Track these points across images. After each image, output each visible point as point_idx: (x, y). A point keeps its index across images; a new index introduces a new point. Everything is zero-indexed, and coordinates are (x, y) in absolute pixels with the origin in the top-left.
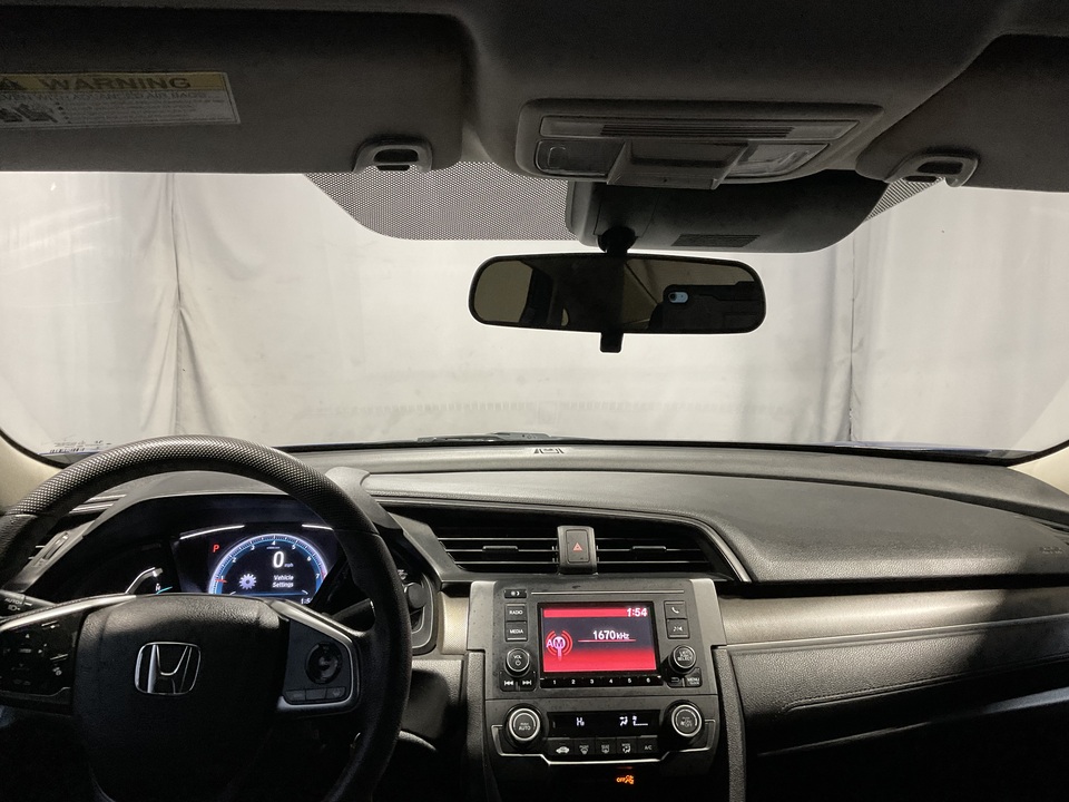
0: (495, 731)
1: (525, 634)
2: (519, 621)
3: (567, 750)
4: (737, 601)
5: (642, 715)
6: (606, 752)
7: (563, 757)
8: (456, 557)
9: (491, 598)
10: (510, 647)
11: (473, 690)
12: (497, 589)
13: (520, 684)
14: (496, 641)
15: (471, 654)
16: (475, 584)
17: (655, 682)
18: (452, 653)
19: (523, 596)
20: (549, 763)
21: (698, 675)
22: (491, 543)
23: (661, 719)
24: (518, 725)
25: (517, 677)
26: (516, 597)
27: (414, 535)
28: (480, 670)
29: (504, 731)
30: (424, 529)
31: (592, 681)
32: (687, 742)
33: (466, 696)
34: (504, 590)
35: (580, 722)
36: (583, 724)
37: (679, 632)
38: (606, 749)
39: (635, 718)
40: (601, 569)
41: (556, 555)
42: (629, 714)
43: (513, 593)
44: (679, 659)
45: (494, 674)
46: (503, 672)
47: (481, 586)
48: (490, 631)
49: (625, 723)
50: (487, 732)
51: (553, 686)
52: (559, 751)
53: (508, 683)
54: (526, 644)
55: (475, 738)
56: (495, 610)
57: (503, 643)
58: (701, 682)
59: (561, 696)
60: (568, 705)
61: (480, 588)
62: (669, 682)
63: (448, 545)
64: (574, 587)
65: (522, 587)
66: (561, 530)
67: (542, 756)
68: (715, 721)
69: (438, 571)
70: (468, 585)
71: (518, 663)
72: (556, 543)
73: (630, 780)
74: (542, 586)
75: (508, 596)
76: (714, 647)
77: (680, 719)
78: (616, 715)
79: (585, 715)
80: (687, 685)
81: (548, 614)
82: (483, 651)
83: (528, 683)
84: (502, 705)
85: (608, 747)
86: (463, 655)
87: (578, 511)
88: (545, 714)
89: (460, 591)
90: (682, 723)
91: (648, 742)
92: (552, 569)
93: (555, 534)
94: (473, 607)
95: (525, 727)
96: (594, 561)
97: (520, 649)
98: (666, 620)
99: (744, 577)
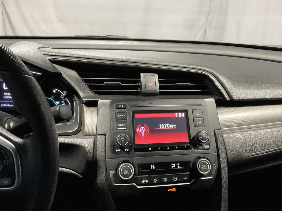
0: (111, 174)
1: (126, 126)
2: (123, 120)
3: (147, 181)
4: (222, 108)
5: (182, 164)
6: (165, 181)
7: (145, 184)
8: (91, 87)
9: (109, 109)
10: (119, 133)
11: (100, 154)
12: (111, 104)
13: (124, 151)
14: (111, 130)
15: (99, 136)
16: (100, 101)
17: (188, 148)
18: (89, 135)
19: (125, 107)
20: (138, 187)
21: (208, 144)
22: (108, 81)
23: (191, 165)
24: (123, 172)
25: (122, 148)
26: (121, 108)
27: (68, 76)
28: (103, 145)
29: (116, 174)
30: (73, 73)
31: (159, 148)
32: (203, 176)
33: (96, 157)
34: (115, 104)
35: (153, 167)
37: (199, 124)
38: (165, 180)
39: (178, 164)
40: (161, 94)
41: (140, 87)
42: (176, 163)
43: (120, 106)
44: (201, 138)
45: (110, 146)
46: (114, 146)
47: (103, 102)
48: (108, 125)
49: (174, 167)
50: (107, 175)
51: (140, 151)
52: (143, 182)
53: (118, 150)
54: (127, 131)
55: (101, 178)
56: (110, 115)
57: (114, 131)
58: (210, 147)
59: (145, 156)
60: (147, 160)
61: (103, 104)
62: (195, 148)
63: (86, 81)
64: (150, 103)
65: (124, 103)
66: (142, 75)
67: (134, 184)
68: (215, 165)
69: (81, 94)
70: (97, 102)
71: (123, 141)
72: (140, 81)
73: (174, 190)
74: (134, 103)
75: (117, 108)
76: (214, 131)
77: (201, 166)
78: (169, 164)
79: (155, 164)
80: (203, 149)
81: (137, 116)
82: (105, 135)
83: (127, 150)
84: (112, 162)
85: (166, 179)
86: (96, 135)
87: (151, 66)
88: (136, 165)
89: (92, 104)
90: (202, 168)
91: (185, 176)
92: (137, 94)
93: (139, 77)
94: (100, 113)
95: (127, 172)
96: (158, 90)
97: (124, 133)
98: (193, 118)
99: (227, 98)
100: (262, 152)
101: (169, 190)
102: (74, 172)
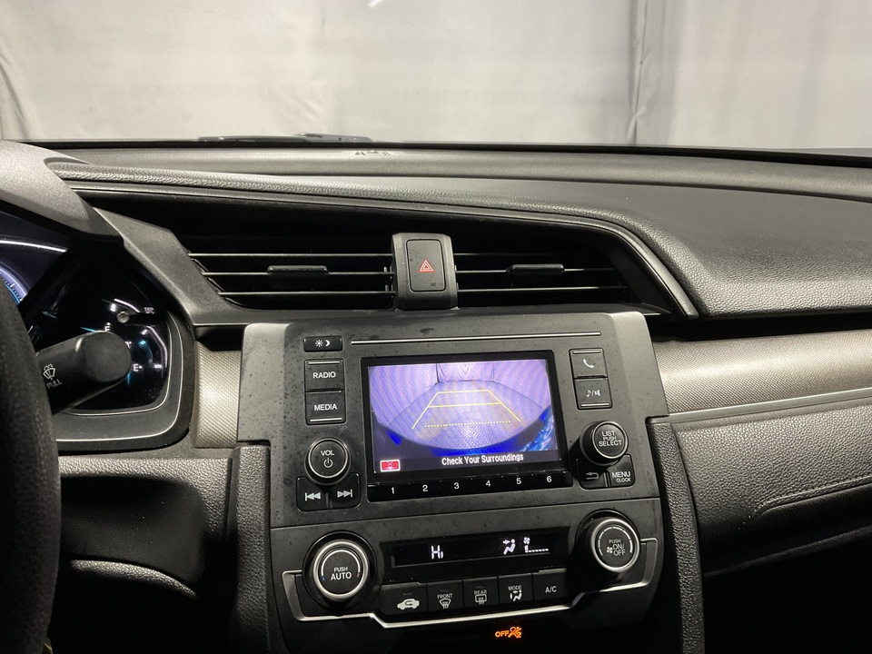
0: (288, 579)
1: (341, 411)
2: (330, 390)
3: (415, 604)
4: (673, 344)
5: (539, 537)
6: (481, 601)
7: (409, 615)
8: (224, 284)
9: (281, 352)
10: (315, 434)
11: (249, 511)
12: (290, 338)
13: (333, 497)
14: (290, 426)
15: (245, 449)
16: (253, 329)
17: (560, 482)
18: (214, 444)
19: (336, 347)
20: (385, 625)
21: (629, 467)
22: (282, 263)
23: (572, 540)
24: (329, 571)
25: (327, 487)
26: (324, 349)
27: (145, 248)
28: (260, 480)
29: (305, 580)
30: (164, 239)
31: (457, 486)
32: (614, 579)
33: (235, 523)
34: (304, 338)
35: (437, 552)
36: (441, 555)
37: (594, 399)
38: (481, 598)
39: (527, 540)
40: (464, 301)
41: (391, 280)
42: (518, 535)
43: (319, 343)
44: (602, 444)
45: (287, 481)
46: (299, 480)
47: (263, 332)
48: (278, 408)
49: (512, 549)
50: (274, 585)
51: (391, 498)
52: (402, 606)
53: (312, 496)
54: (343, 427)
55: (252, 596)
56: (287, 373)
57: (303, 424)
58: (633, 478)
59: (407, 512)
60: (417, 528)
61: (260, 337)
62: (583, 481)
63: (209, 264)
64: (424, 331)
65: (335, 333)
66: (398, 240)
67: (372, 615)
68: (654, 540)
69: (189, 307)
70: (240, 330)
71: (329, 464)
72: (390, 262)
73: (517, 632)
74: (370, 331)
75: (310, 347)
76: (648, 420)
77: (606, 544)
78: (495, 539)
79: (445, 543)
80: (612, 484)
82: (266, 442)
83: (346, 494)
84: (291, 537)
85: (484, 593)
86: (234, 445)
87: (427, 208)
88: (376, 547)
89: (226, 340)
90: (609, 550)
91: (549, 580)
92: (385, 303)
93: (389, 247)
94: (249, 367)
95: (341, 573)
96: (453, 288)
97: (332, 435)
98: (574, 378)
99: (688, 309)
100: (816, 491)
101: (498, 634)
102: (169, 578)
